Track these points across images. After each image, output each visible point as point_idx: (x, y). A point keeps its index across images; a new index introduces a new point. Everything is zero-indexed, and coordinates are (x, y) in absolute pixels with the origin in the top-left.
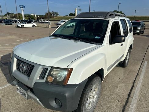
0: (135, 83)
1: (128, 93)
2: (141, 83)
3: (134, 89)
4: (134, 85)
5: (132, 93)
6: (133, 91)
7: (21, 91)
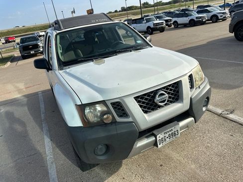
7: (167, 135)
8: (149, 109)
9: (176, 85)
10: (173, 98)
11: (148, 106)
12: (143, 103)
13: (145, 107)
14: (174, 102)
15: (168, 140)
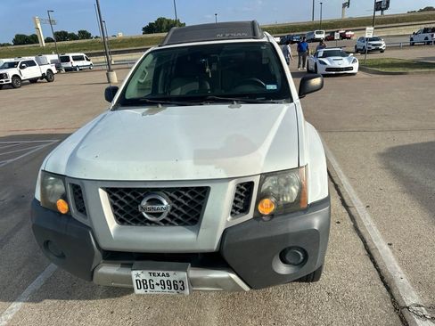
0: (334, 179)
1: (340, 202)
2: (343, 175)
3: (341, 190)
4: (337, 183)
5: (345, 198)
6: (344, 194)
7: (157, 280)
8: (128, 217)
9: (200, 194)
10: (185, 217)
11: (128, 213)
12: (121, 203)
13: (121, 212)
14: (185, 225)
15: (158, 288)
